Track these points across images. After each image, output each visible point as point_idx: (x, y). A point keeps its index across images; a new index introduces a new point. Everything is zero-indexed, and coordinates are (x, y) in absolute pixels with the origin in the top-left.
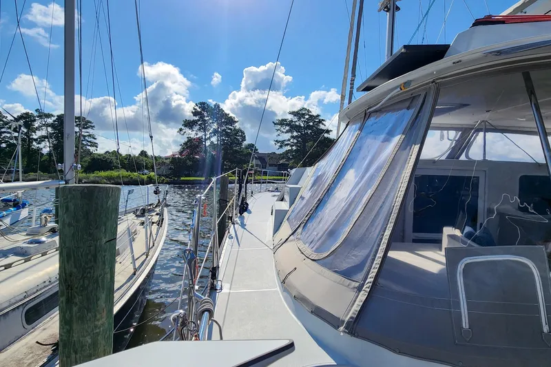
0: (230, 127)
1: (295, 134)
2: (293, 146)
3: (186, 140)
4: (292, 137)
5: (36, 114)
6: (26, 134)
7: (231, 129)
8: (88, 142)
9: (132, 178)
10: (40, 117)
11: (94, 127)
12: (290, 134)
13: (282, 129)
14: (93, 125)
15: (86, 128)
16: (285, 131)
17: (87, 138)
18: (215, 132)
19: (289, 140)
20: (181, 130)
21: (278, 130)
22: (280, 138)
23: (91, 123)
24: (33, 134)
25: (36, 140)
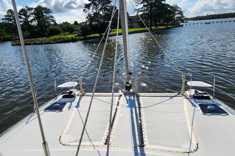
0: (108, 5)
1: (146, 4)
2: (144, 11)
3: (88, 15)
4: (144, 6)
5: (26, 9)
6: (25, 19)
7: (109, 6)
8: (51, 20)
9: (64, 39)
10: (28, 10)
11: (51, 12)
12: (142, 5)
13: (138, 2)
14: (51, 11)
15: (49, 13)
16: (140, 3)
17: (50, 18)
18: (101, 9)
19: (142, 8)
20: (84, 10)
21: (136, 3)
22: (138, 8)
23: (50, 10)
24: (28, 19)
25: (30, 21)
